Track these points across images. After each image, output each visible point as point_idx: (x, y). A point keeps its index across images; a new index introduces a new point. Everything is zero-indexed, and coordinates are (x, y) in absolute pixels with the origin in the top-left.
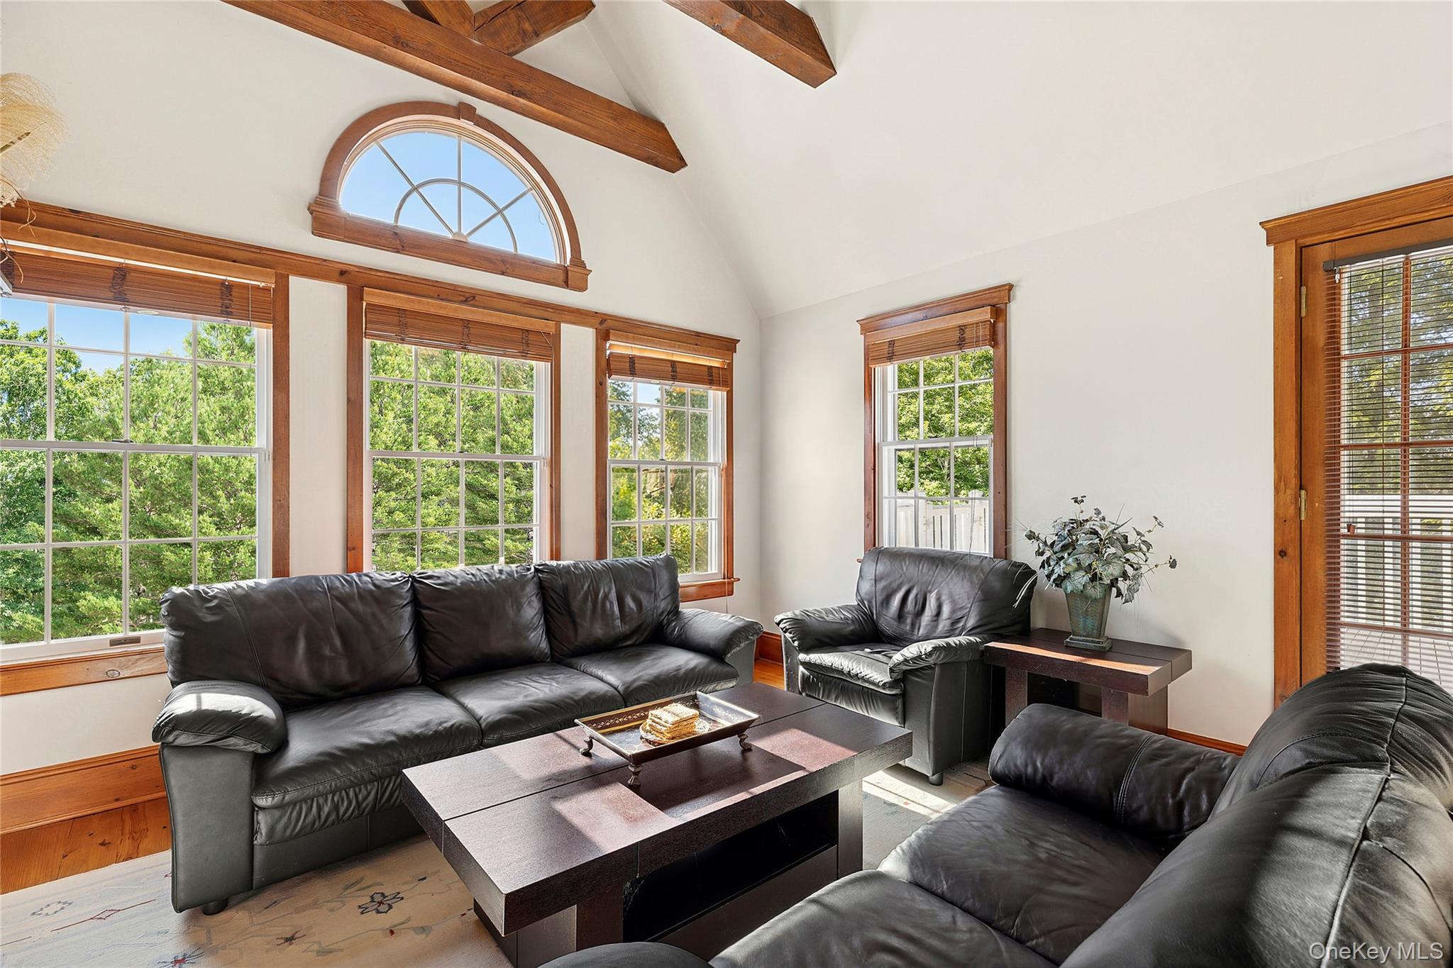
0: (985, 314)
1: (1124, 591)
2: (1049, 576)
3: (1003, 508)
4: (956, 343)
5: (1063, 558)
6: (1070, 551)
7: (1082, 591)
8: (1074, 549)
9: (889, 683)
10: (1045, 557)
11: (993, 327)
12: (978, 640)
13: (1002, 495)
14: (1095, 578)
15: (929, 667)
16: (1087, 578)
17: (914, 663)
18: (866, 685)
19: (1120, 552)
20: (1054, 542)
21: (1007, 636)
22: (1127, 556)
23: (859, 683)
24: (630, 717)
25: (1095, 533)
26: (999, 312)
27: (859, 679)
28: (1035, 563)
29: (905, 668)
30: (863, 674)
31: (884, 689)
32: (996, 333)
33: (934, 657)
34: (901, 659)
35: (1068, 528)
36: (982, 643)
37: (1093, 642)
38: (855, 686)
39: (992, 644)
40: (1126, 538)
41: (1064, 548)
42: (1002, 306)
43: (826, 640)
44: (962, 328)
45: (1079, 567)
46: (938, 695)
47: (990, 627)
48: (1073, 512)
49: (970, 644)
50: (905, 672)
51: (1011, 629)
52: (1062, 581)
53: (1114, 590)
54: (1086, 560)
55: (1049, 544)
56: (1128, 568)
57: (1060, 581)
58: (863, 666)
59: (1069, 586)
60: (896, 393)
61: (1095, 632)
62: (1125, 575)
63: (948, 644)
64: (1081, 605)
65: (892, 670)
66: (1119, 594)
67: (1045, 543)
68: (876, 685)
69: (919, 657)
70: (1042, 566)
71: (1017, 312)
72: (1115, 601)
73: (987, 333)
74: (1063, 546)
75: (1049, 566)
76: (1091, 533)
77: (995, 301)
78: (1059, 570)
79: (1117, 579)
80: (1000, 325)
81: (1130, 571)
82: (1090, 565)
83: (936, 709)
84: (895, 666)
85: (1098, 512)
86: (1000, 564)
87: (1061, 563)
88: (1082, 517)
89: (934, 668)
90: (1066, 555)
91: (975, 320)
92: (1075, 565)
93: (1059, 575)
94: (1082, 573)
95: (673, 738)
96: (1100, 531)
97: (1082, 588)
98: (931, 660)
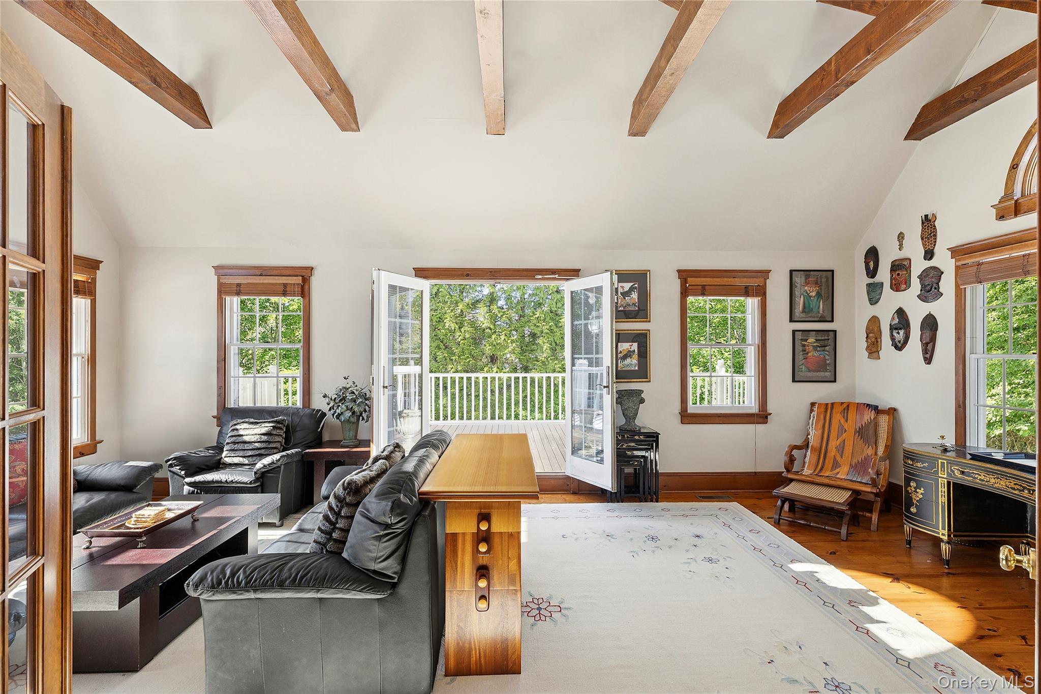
0: (299, 280)
1: (365, 418)
2: (333, 415)
3: (308, 382)
4: (281, 292)
5: (339, 406)
6: (343, 402)
7: (348, 420)
8: (345, 401)
9: (254, 480)
10: (331, 405)
11: (303, 287)
12: (300, 450)
13: (307, 375)
14: (354, 413)
15: (278, 467)
16: (350, 414)
17: (269, 466)
18: (239, 485)
19: (364, 401)
20: (336, 398)
21: (313, 446)
22: (366, 402)
23: (234, 485)
24: (112, 523)
25: (353, 393)
26: (306, 280)
27: (233, 483)
28: (325, 408)
29: (263, 470)
30: (236, 479)
31: (251, 484)
32: (304, 291)
33: (281, 461)
34: (262, 466)
35: (342, 391)
36: (302, 451)
37: (353, 442)
38: (230, 488)
39: (307, 451)
40: (366, 394)
41: (341, 400)
42: (308, 278)
43: (204, 467)
44: (285, 285)
45: (348, 409)
46: (282, 480)
47: (303, 444)
48: (344, 383)
49: (296, 452)
50: (263, 473)
51: (314, 443)
52: (339, 416)
53: (361, 417)
54: (350, 405)
55: (333, 399)
56: (367, 407)
57: (338, 417)
58: (236, 475)
59: (342, 418)
60: (239, 314)
61: (354, 437)
62: (365, 411)
63: (288, 454)
64: (347, 426)
65: (255, 473)
66: (363, 419)
67: (331, 399)
68: (246, 483)
69: (273, 463)
70: (330, 410)
71: (316, 283)
72: (361, 422)
73: (300, 290)
74: (340, 400)
75: (333, 409)
76: (352, 393)
77: (304, 274)
78: (338, 411)
79: (362, 413)
80: (307, 287)
81: (367, 408)
82: (352, 407)
83: (281, 487)
84: (258, 470)
85: (354, 383)
86: (307, 411)
87: (339, 408)
88: (348, 386)
89: (281, 467)
90: (341, 405)
91: (293, 282)
92: (345, 408)
93: (338, 414)
94: (349, 411)
95: (155, 522)
96: (355, 392)
97: (348, 418)
98: (279, 463)
